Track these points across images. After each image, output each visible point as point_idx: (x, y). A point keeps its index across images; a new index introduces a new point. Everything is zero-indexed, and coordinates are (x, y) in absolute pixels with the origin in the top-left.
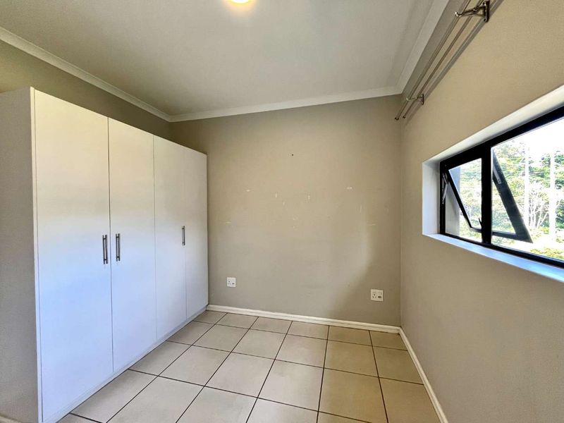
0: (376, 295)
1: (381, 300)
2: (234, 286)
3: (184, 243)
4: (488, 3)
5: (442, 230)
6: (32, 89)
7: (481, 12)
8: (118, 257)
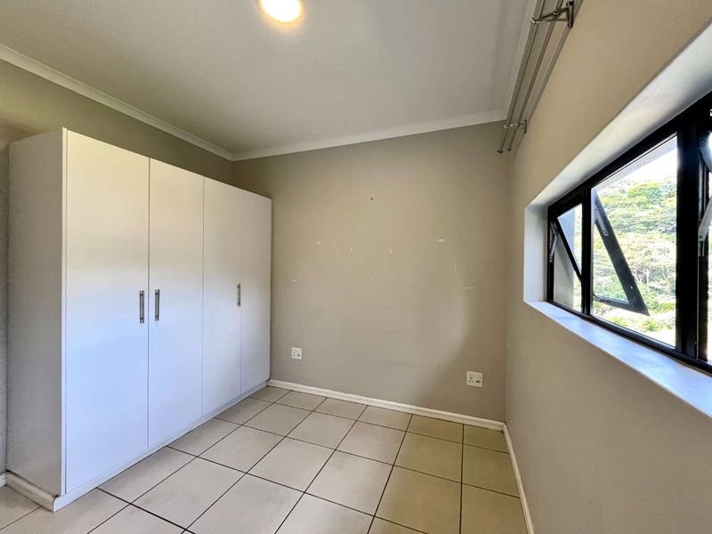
0: (474, 378)
1: (480, 385)
2: (300, 358)
3: (239, 304)
4: (572, 3)
5: (549, 297)
6: (64, 130)
7: (564, 15)
8: (157, 317)
